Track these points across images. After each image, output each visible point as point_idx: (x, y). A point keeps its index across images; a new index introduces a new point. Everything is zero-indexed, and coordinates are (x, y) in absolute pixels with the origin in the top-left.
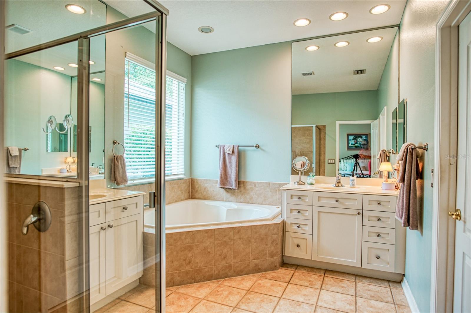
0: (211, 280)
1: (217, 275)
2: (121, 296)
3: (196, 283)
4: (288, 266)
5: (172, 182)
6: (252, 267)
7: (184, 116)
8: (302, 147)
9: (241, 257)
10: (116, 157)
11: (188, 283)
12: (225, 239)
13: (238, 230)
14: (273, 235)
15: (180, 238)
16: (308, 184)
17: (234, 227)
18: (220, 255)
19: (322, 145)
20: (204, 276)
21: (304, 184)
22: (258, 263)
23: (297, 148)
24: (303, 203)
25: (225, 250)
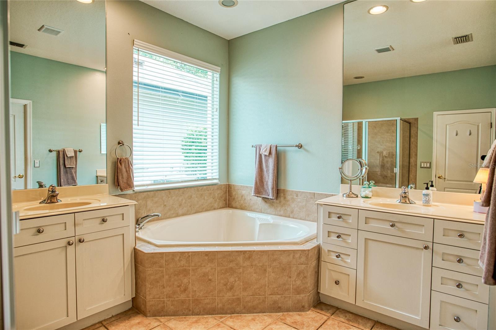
0: (213, 314)
1: (221, 309)
2: (105, 320)
3: (194, 315)
4: (323, 307)
5: (201, 189)
6: (269, 304)
7: (218, 111)
8: (385, 147)
9: (253, 290)
10: (119, 160)
11: (184, 314)
12: (231, 266)
13: (249, 255)
14: (299, 264)
15: (173, 259)
16: (362, 197)
17: (243, 251)
18: (225, 285)
19: (412, 143)
20: (204, 309)
21: (355, 196)
22: (277, 299)
23: (378, 147)
24: (344, 224)
25: (232, 279)
